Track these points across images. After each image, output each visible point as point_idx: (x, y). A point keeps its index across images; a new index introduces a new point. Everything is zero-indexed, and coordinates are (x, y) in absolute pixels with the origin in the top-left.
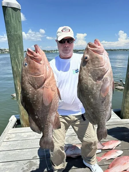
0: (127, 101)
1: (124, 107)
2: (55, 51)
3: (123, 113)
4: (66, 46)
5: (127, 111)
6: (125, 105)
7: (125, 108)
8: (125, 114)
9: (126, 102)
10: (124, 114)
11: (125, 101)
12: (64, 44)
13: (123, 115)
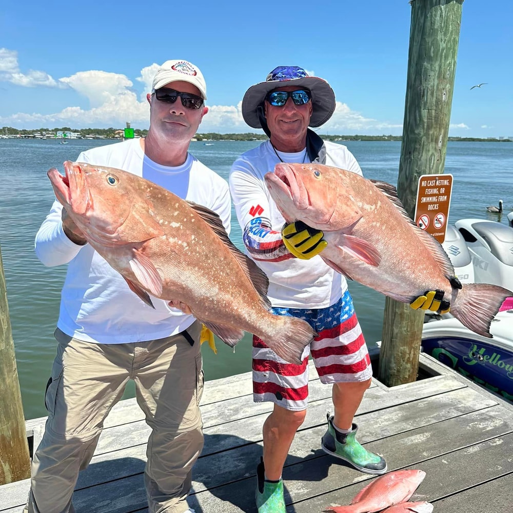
0: (402, 315)
1: (392, 338)
2: (60, 135)
3: (390, 362)
4: (178, 114)
5: (404, 353)
6: (396, 331)
7: (397, 342)
8: (398, 363)
9: (398, 318)
10: (393, 365)
11: (395, 314)
12: (168, 106)
13: (390, 368)
